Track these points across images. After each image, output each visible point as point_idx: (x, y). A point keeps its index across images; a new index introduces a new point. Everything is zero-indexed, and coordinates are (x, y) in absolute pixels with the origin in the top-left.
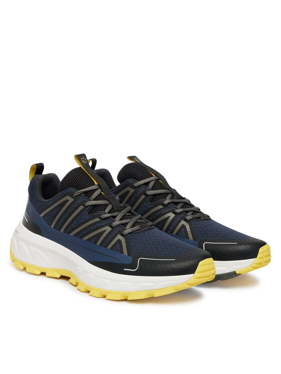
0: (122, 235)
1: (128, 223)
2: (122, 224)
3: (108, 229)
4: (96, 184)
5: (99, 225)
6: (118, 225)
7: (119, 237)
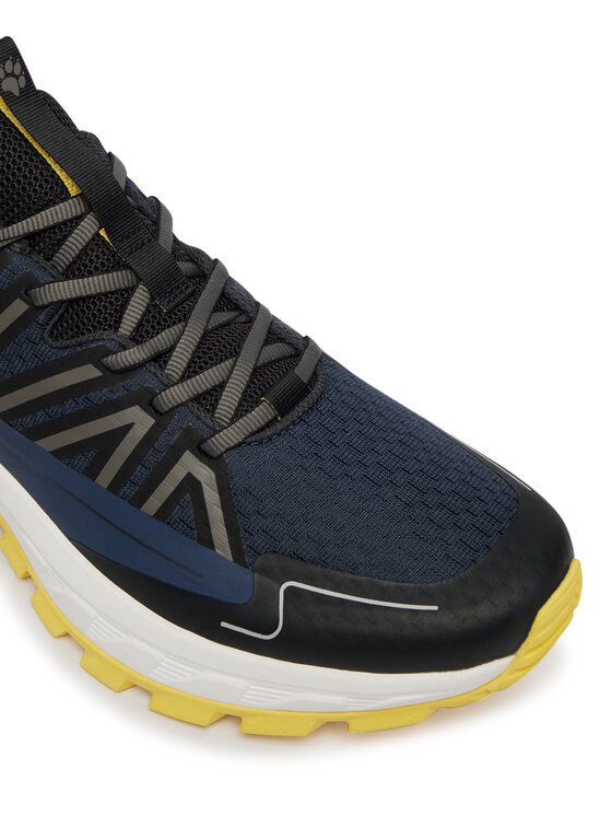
0: (204, 455)
1: (222, 386)
2: (197, 399)
3: (140, 421)
4: (73, 190)
5: (100, 395)
6: (182, 404)
7: (190, 464)
